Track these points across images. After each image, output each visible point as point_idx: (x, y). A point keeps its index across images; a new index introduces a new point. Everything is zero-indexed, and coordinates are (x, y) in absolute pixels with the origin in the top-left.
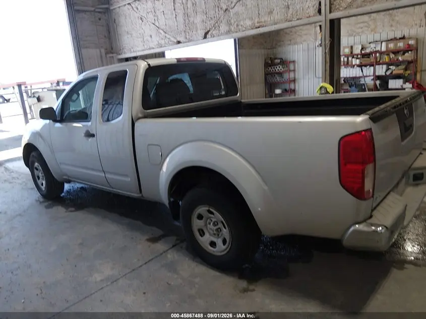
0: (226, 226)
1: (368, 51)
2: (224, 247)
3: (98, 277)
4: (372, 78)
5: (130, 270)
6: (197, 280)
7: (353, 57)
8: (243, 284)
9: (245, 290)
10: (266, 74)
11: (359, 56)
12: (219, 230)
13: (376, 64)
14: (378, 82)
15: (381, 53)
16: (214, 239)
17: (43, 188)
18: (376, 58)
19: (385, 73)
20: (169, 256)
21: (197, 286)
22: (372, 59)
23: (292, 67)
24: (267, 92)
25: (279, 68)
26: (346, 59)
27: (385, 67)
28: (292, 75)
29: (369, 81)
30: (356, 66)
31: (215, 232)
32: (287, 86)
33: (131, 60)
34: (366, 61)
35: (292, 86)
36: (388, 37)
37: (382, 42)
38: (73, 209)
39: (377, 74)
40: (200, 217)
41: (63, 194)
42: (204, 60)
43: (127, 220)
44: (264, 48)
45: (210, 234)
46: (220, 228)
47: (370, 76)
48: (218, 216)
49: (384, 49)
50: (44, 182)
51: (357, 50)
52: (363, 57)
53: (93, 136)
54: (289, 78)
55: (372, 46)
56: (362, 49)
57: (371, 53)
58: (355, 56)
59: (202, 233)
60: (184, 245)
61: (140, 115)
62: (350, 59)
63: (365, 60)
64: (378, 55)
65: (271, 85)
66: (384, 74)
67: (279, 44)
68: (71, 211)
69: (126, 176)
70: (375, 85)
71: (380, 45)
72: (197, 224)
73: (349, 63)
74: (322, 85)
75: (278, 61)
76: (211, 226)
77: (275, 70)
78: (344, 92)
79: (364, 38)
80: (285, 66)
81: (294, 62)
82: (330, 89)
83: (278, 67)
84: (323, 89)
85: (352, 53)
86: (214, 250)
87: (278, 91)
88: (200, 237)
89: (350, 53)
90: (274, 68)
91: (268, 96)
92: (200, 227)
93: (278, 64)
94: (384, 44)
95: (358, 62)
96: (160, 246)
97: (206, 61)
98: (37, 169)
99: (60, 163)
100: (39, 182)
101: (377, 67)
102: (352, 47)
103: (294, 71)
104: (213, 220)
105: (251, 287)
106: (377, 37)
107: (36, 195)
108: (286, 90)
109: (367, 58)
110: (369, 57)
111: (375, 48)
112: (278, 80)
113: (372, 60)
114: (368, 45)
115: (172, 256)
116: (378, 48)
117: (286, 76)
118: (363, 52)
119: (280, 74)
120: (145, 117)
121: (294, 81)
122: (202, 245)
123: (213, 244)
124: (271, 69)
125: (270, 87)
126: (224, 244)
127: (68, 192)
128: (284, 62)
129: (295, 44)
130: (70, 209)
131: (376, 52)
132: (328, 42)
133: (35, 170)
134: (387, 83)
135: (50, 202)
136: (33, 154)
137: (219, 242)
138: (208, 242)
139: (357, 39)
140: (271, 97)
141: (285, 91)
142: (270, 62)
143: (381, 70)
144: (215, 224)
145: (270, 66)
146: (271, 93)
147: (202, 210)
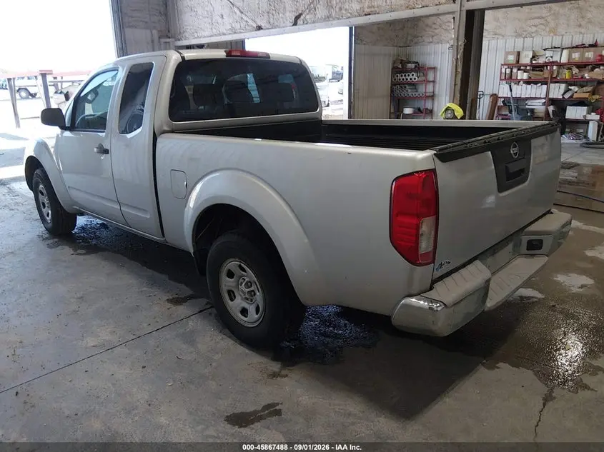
0: (260, 289)
1: (541, 61)
2: (257, 316)
3: (91, 341)
4: (544, 101)
5: (134, 337)
6: (216, 357)
7: (519, 70)
8: (275, 367)
9: (274, 375)
10: (393, 84)
11: (528, 68)
12: (252, 293)
13: (551, 82)
14: (551, 108)
15: (560, 65)
16: (247, 306)
17: (49, 219)
18: (552, 72)
19: (563, 95)
20: (191, 323)
21: (214, 364)
22: (546, 74)
23: (431, 77)
24: (392, 111)
25: (413, 77)
26: (508, 71)
27: (563, 86)
28: (430, 88)
29: (538, 106)
30: (522, 82)
31: (247, 296)
32: (421, 105)
33: (193, 48)
34: (537, 75)
35: (429, 106)
36: (563, 43)
37: (563, 49)
38: (84, 251)
39: (551, 96)
40: (230, 274)
41: (75, 230)
42: (268, 56)
43: (150, 272)
44: (393, 46)
45: (242, 299)
46: (253, 291)
47: (540, 98)
48: (250, 275)
49: (564, 60)
50: (50, 212)
51: (526, 60)
52: (533, 70)
53: (106, 152)
54: (425, 93)
55: (548, 53)
56: (533, 57)
57: (545, 65)
58: (522, 68)
59: (232, 295)
60: (214, 311)
61: (166, 128)
62: (515, 70)
63: (535, 75)
64: (555, 68)
65: (399, 100)
66: (561, 97)
67: (416, 40)
68: (81, 254)
69: (145, 211)
70: (547, 112)
71: (559, 53)
72: (226, 283)
73: (513, 78)
74: (448, 105)
75: (412, 66)
76: (243, 287)
77: (407, 79)
78: (503, 119)
79: (538, 40)
80: (422, 74)
81: (434, 69)
82: (459, 112)
83: (411, 75)
84: (449, 112)
85: (518, 62)
86: (245, 319)
87: (408, 111)
88: (229, 301)
89: (515, 63)
90: (405, 76)
91: (393, 116)
92: (230, 288)
93: (412, 70)
94: (565, 52)
95: (525, 76)
96: (182, 310)
97: (271, 59)
98: (43, 194)
99: (69, 187)
100: (45, 211)
101: (552, 85)
102: (519, 53)
103: (433, 81)
104: (247, 280)
105: (284, 372)
106: (557, 42)
107: (40, 229)
108: (419, 109)
109: (539, 72)
110: (542, 71)
111: (552, 57)
112: (410, 94)
113: (546, 76)
114: (543, 52)
115: (195, 323)
116: (556, 58)
117: (421, 89)
118: (534, 62)
119: (413, 85)
120: (173, 131)
121: (433, 97)
122: (231, 312)
123: (244, 312)
124: (401, 77)
125: (398, 103)
126: (257, 313)
127: (83, 228)
128: (419, 68)
129: (438, 43)
130: (79, 251)
131: (553, 63)
132: (461, 43)
133: (40, 195)
134: (564, 111)
135: (56, 240)
136: (38, 171)
137: (252, 309)
138: (239, 309)
139: (528, 41)
140: (398, 117)
141: (419, 112)
142: (400, 66)
143: (557, 91)
144: (249, 285)
145: (400, 72)
146: (398, 113)
147: (232, 264)
